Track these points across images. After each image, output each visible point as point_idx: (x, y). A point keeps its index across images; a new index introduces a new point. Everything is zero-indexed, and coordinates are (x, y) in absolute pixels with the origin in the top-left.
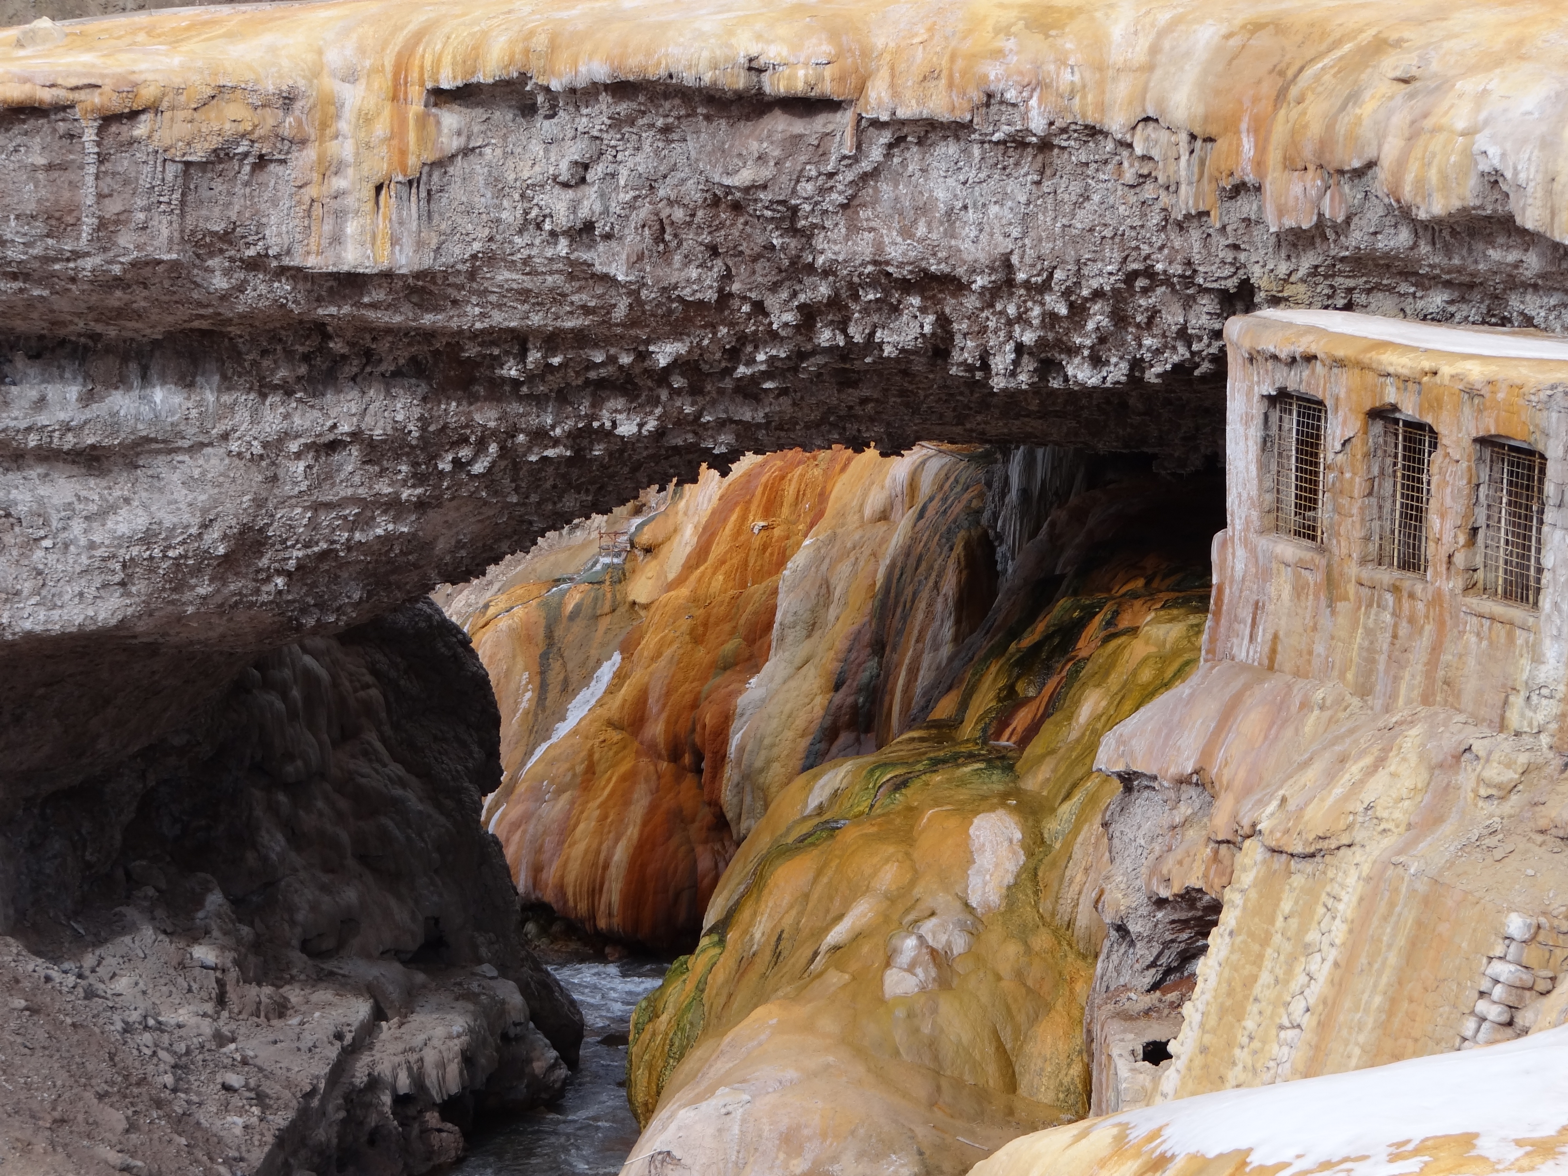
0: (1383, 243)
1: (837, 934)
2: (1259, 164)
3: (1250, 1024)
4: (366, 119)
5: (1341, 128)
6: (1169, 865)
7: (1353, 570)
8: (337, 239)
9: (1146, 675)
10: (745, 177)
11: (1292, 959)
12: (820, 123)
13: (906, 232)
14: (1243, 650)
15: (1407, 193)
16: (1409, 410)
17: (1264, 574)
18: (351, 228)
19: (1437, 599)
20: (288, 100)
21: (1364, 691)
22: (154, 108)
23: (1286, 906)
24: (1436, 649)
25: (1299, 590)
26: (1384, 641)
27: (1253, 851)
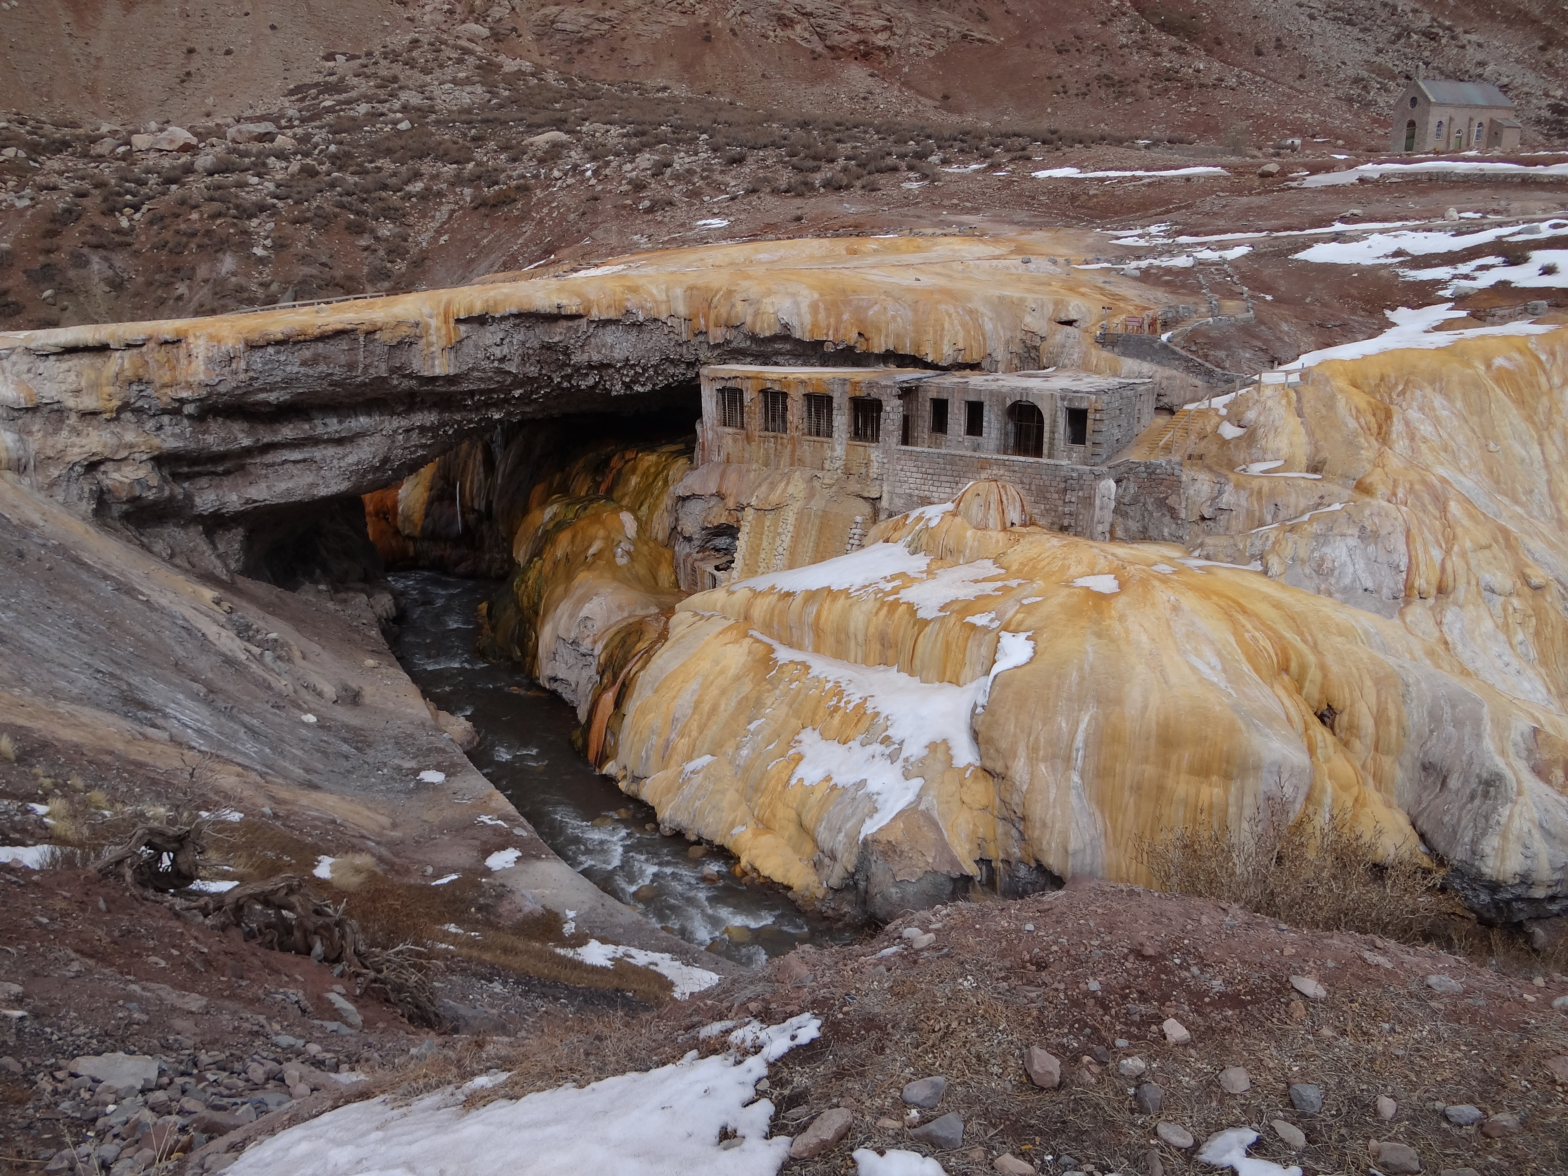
0: (742, 345)
1: (592, 551)
2: (707, 326)
3: (763, 556)
4: (438, 329)
5: (733, 314)
6: (710, 518)
7: (757, 433)
8: (433, 366)
9: (652, 470)
10: (556, 339)
11: (774, 538)
12: (576, 322)
13: (599, 352)
14: (716, 459)
15: (757, 330)
16: (777, 388)
17: (720, 437)
18: (437, 362)
19: (793, 438)
20: (417, 324)
21: (766, 465)
22: (381, 329)
23: (767, 523)
24: (793, 451)
25: (735, 441)
26: (772, 451)
27: (749, 511)
